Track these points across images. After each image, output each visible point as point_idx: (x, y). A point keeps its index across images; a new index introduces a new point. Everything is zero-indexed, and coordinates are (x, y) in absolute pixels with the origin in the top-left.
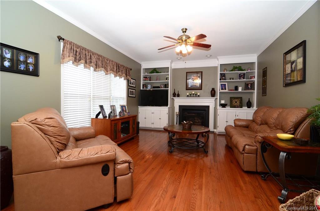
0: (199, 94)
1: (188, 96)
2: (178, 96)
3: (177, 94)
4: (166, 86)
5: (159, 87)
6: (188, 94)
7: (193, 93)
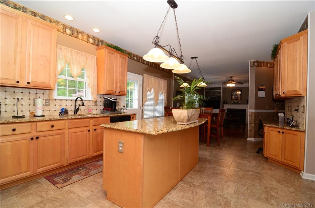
0: (239, 102)
1: (233, 103)
2: (227, 103)
3: (226, 102)
4: (219, 97)
5: (214, 98)
6: (232, 102)
7: (236, 101)
